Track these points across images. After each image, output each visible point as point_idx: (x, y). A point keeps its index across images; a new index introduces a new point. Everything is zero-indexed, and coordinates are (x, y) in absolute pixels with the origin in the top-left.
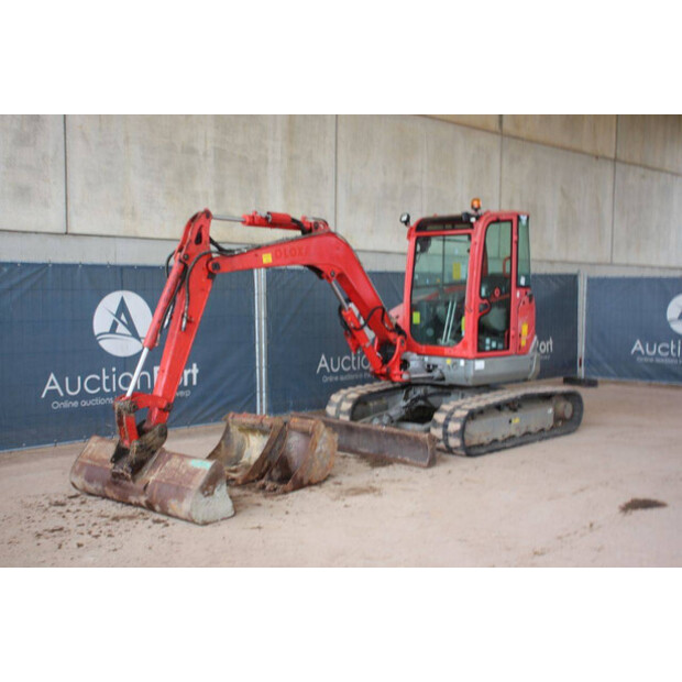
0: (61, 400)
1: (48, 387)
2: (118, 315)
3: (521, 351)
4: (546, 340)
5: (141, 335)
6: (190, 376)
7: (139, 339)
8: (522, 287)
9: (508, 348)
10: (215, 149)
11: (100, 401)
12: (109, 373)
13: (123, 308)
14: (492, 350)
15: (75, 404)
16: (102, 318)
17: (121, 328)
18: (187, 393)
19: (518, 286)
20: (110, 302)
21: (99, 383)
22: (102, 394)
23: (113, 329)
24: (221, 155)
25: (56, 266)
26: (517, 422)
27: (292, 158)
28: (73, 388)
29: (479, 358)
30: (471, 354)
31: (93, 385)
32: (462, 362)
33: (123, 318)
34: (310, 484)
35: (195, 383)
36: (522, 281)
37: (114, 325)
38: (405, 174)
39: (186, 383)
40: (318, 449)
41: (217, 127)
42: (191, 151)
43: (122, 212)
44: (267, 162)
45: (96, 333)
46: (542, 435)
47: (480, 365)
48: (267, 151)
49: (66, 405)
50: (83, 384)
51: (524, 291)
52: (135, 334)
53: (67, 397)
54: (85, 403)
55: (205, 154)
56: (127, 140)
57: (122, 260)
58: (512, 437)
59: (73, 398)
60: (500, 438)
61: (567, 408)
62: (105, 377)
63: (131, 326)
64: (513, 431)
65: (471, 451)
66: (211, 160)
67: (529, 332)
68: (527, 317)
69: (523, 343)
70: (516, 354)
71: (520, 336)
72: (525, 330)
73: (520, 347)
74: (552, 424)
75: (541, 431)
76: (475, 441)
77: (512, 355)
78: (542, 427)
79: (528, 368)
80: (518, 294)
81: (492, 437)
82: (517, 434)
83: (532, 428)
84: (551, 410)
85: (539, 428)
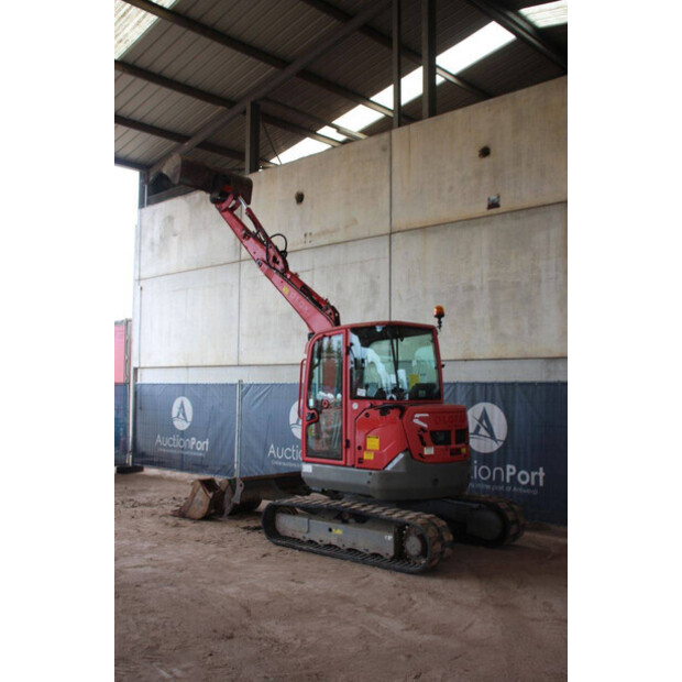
0: (275, 460)
3: (361, 463)
10: (489, 282)
26: (339, 534)
29: (307, 462)
31: (288, 454)
41: (491, 264)
42: (471, 288)
48: (540, 271)
51: (366, 402)
55: (482, 289)
58: (330, 546)
60: (317, 541)
64: (334, 542)
66: (486, 291)
67: (382, 446)
68: (376, 431)
69: (368, 456)
70: (353, 466)
71: (359, 448)
72: (373, 443)
73: (361, 460)
74: (392, 553)
75: (375, 555)
76: (289, 534)
77: (345, 466)
78: (377, 551)
79: (365, 482)
80: (355, 406)
81: (308, 537)
82: (341, 546)
83: (361, 546)
84: (390, 537)
85: (371, 551)
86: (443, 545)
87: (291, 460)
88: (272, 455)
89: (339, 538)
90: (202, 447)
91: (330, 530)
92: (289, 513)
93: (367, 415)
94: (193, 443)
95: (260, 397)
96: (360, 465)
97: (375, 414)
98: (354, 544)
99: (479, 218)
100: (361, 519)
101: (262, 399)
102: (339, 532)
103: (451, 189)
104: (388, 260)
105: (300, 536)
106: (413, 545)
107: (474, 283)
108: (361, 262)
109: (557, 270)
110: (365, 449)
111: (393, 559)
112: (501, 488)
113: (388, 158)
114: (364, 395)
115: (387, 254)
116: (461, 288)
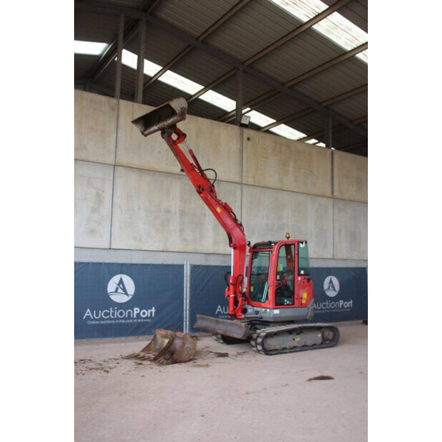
0: (92, 320)
1: (86, 314)
2: (119, 285)
3: (302, 305)
4: (348, 301)
5: (129, 293)
6: (151, 313)
7: (128, 295)
8: (302, 275)
9: (293, 304)
10: (180, 210)
11: (109, 322)
12: (114, 310)
13: (121, 282)
14: (288, 305)
15: (98, 322)
16: (112, 286)
17: (120, 290)
18: (149, 320)
19: (299, 275)
20: (116, 279)
21: (109, 314)
22: (110, 319)
23: (116, 291)
24: (183, 213)
25: (93, 263)
26: (298, 340)
28: (97, 315)
29: (276, 309)
30: (271, 306)
31: (106, 314)
32: (268, 310)
33: (121, 286)
34: (181, 362)
35: (153, 315)
36: (302, 272)
37: (117, 289)
38: (279, 219)
39: (149, 316)
40: (186, 346)
41: (181, 201)
42: (168, 212)
43: (135, 239)
44: (205, 215)
45: (109, 291)
46: (314, 347)
47: (277, 312)
49: (94, 322)
50: (101, 314)
51: (303, 277)
52: (126, 293)
53: (94, 319)
54: (102, 322)
55: (175, 213)
56: (139, 209)
57: (135, 261)
58: (295, 347)
59: (97, 320)
60: (287, 347)
61: (330, 335)
62: (112, 311)
63: (124, 290)
64: (296, 345)
65: (268, 352)
66: (178, 215)
67: (308, 296)
68: (306, 290)
69: (304, 302)
71: (301, 298)
72: (305, 295)
73: (302, 304)
77: (295, 307)
78: (314, 343)
79: (306, 313)
80: (299, 279)
82: (299, 346)
83: (308, 343)
84: (320, 335)
89: (299, 342)
91: (294, 340)
93: (304, 282)
98: (305, 343)
99: (176, 174)
103: (159, 152)
107: (171, 209)
111: (322, 343)
113: (116, 115)
116: (163, 211)
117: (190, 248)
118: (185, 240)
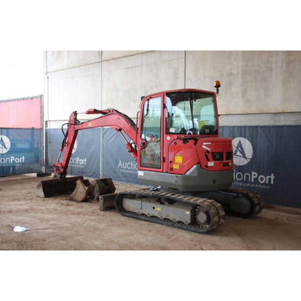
0: (122, 169)
10: (242, 70)
24: (245, 73)
27: (289, 63)
29: (140, 170)
41: (243, 60)
42: (231, 74)
44: (272, 69)
47: (141, 173)
48: (272, 63)
55: (237, 74)
56: (205, 77)
58: (154, 217)
60: (147, 214)
61: (200, 216)
66: (240, 76)
67: (184, 161)
68: (180, 152)
69: (176, 167)
70: (167, 172)
71: (171, 162)
72: (179, 159)
73: (171, 169)
74: (189, 221)
75: (180, 222)
76: (131, 210)
77: (163, 172)
78: (180, 220)
79: (174, 182)
80: (169, 138)
81: (141, 212)
82: (159, 217)
83: (171, 217)
84: (188, 213)
85: (177, 220)
86: (219, 218)
87: (131, 169)
88: (120, 166)
89: (159, 213)
90: (82, 163)
91: (154, 208)
92: (130, 198)
93: (175, 143)
94: (78, 161)
95: (114, 135)
96: (171, 172)
97: (180, 143)
98: (167, 216)
100: (171, 202)
101: (115, 136)
102: (159, 209)
104: (184, 59)
105: (136, 211)
106: (202, 217)
107: (234, 72)
108: (169, 61)
109: (282, 62)
110: (174, 163)
111: (190, 224)
112: (249, 185)
114: (174, 132)
115: (184, 56)
116: (225, 74)
117: (253, 109)
118: (249, 101)
